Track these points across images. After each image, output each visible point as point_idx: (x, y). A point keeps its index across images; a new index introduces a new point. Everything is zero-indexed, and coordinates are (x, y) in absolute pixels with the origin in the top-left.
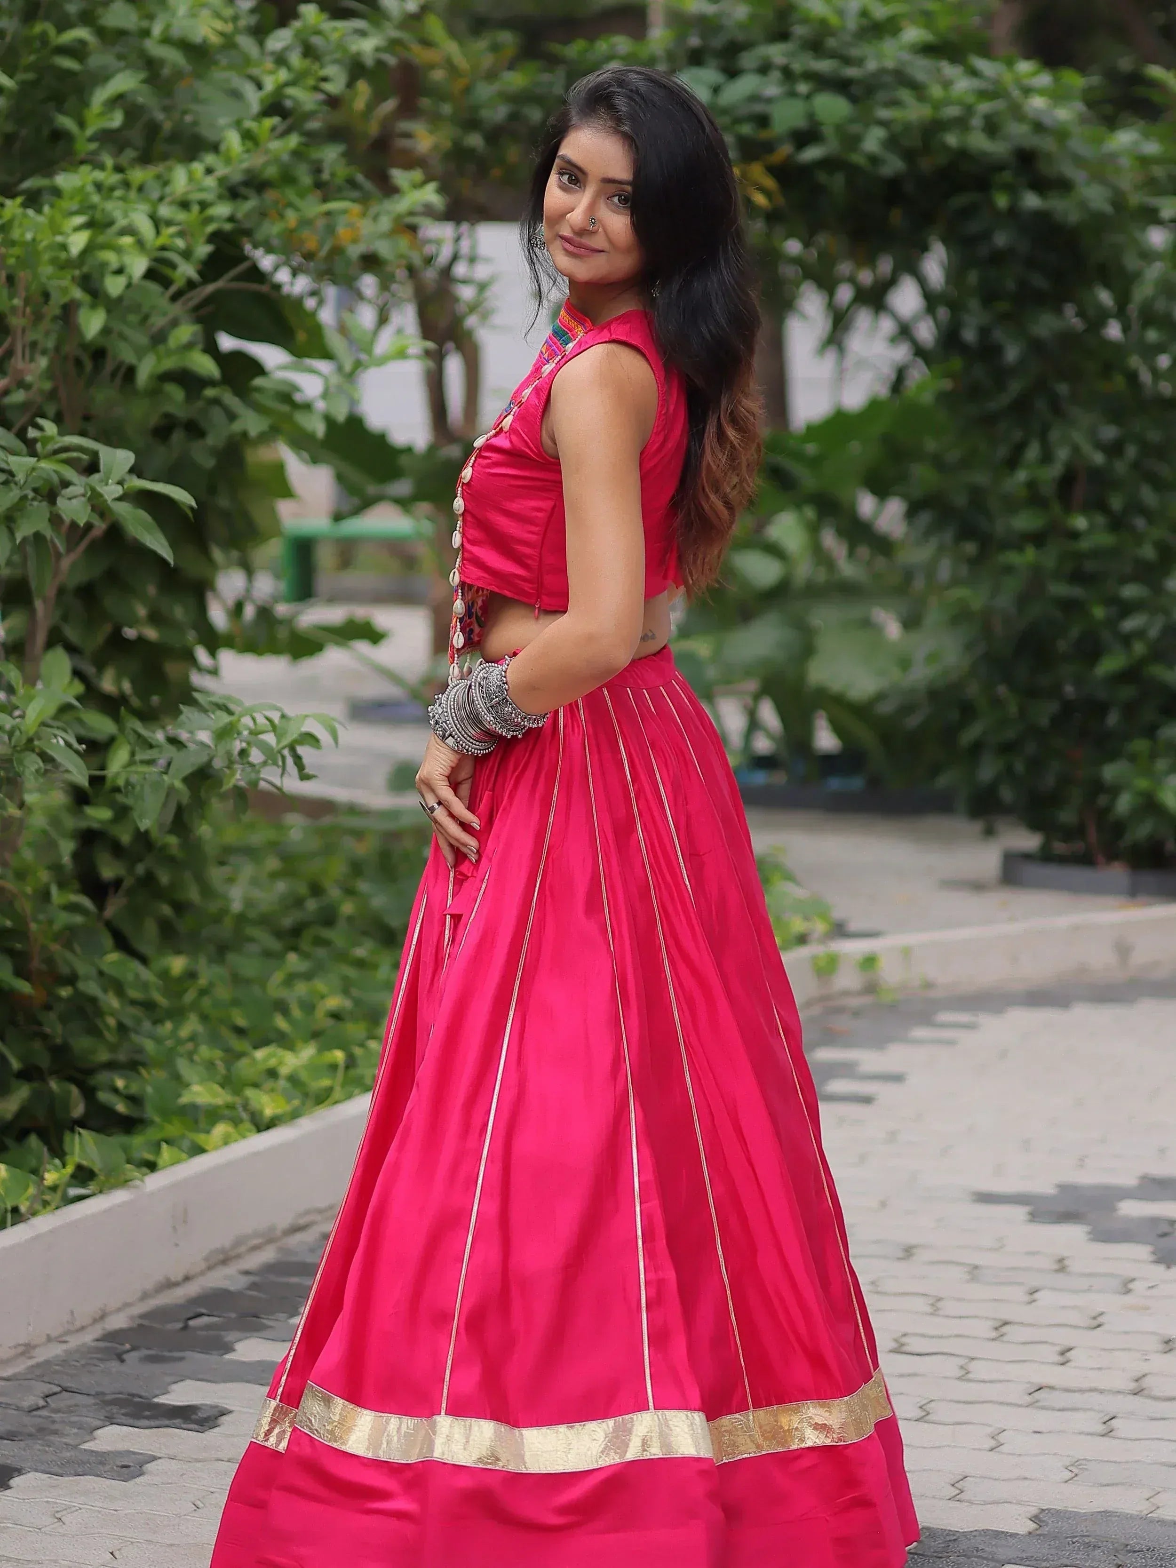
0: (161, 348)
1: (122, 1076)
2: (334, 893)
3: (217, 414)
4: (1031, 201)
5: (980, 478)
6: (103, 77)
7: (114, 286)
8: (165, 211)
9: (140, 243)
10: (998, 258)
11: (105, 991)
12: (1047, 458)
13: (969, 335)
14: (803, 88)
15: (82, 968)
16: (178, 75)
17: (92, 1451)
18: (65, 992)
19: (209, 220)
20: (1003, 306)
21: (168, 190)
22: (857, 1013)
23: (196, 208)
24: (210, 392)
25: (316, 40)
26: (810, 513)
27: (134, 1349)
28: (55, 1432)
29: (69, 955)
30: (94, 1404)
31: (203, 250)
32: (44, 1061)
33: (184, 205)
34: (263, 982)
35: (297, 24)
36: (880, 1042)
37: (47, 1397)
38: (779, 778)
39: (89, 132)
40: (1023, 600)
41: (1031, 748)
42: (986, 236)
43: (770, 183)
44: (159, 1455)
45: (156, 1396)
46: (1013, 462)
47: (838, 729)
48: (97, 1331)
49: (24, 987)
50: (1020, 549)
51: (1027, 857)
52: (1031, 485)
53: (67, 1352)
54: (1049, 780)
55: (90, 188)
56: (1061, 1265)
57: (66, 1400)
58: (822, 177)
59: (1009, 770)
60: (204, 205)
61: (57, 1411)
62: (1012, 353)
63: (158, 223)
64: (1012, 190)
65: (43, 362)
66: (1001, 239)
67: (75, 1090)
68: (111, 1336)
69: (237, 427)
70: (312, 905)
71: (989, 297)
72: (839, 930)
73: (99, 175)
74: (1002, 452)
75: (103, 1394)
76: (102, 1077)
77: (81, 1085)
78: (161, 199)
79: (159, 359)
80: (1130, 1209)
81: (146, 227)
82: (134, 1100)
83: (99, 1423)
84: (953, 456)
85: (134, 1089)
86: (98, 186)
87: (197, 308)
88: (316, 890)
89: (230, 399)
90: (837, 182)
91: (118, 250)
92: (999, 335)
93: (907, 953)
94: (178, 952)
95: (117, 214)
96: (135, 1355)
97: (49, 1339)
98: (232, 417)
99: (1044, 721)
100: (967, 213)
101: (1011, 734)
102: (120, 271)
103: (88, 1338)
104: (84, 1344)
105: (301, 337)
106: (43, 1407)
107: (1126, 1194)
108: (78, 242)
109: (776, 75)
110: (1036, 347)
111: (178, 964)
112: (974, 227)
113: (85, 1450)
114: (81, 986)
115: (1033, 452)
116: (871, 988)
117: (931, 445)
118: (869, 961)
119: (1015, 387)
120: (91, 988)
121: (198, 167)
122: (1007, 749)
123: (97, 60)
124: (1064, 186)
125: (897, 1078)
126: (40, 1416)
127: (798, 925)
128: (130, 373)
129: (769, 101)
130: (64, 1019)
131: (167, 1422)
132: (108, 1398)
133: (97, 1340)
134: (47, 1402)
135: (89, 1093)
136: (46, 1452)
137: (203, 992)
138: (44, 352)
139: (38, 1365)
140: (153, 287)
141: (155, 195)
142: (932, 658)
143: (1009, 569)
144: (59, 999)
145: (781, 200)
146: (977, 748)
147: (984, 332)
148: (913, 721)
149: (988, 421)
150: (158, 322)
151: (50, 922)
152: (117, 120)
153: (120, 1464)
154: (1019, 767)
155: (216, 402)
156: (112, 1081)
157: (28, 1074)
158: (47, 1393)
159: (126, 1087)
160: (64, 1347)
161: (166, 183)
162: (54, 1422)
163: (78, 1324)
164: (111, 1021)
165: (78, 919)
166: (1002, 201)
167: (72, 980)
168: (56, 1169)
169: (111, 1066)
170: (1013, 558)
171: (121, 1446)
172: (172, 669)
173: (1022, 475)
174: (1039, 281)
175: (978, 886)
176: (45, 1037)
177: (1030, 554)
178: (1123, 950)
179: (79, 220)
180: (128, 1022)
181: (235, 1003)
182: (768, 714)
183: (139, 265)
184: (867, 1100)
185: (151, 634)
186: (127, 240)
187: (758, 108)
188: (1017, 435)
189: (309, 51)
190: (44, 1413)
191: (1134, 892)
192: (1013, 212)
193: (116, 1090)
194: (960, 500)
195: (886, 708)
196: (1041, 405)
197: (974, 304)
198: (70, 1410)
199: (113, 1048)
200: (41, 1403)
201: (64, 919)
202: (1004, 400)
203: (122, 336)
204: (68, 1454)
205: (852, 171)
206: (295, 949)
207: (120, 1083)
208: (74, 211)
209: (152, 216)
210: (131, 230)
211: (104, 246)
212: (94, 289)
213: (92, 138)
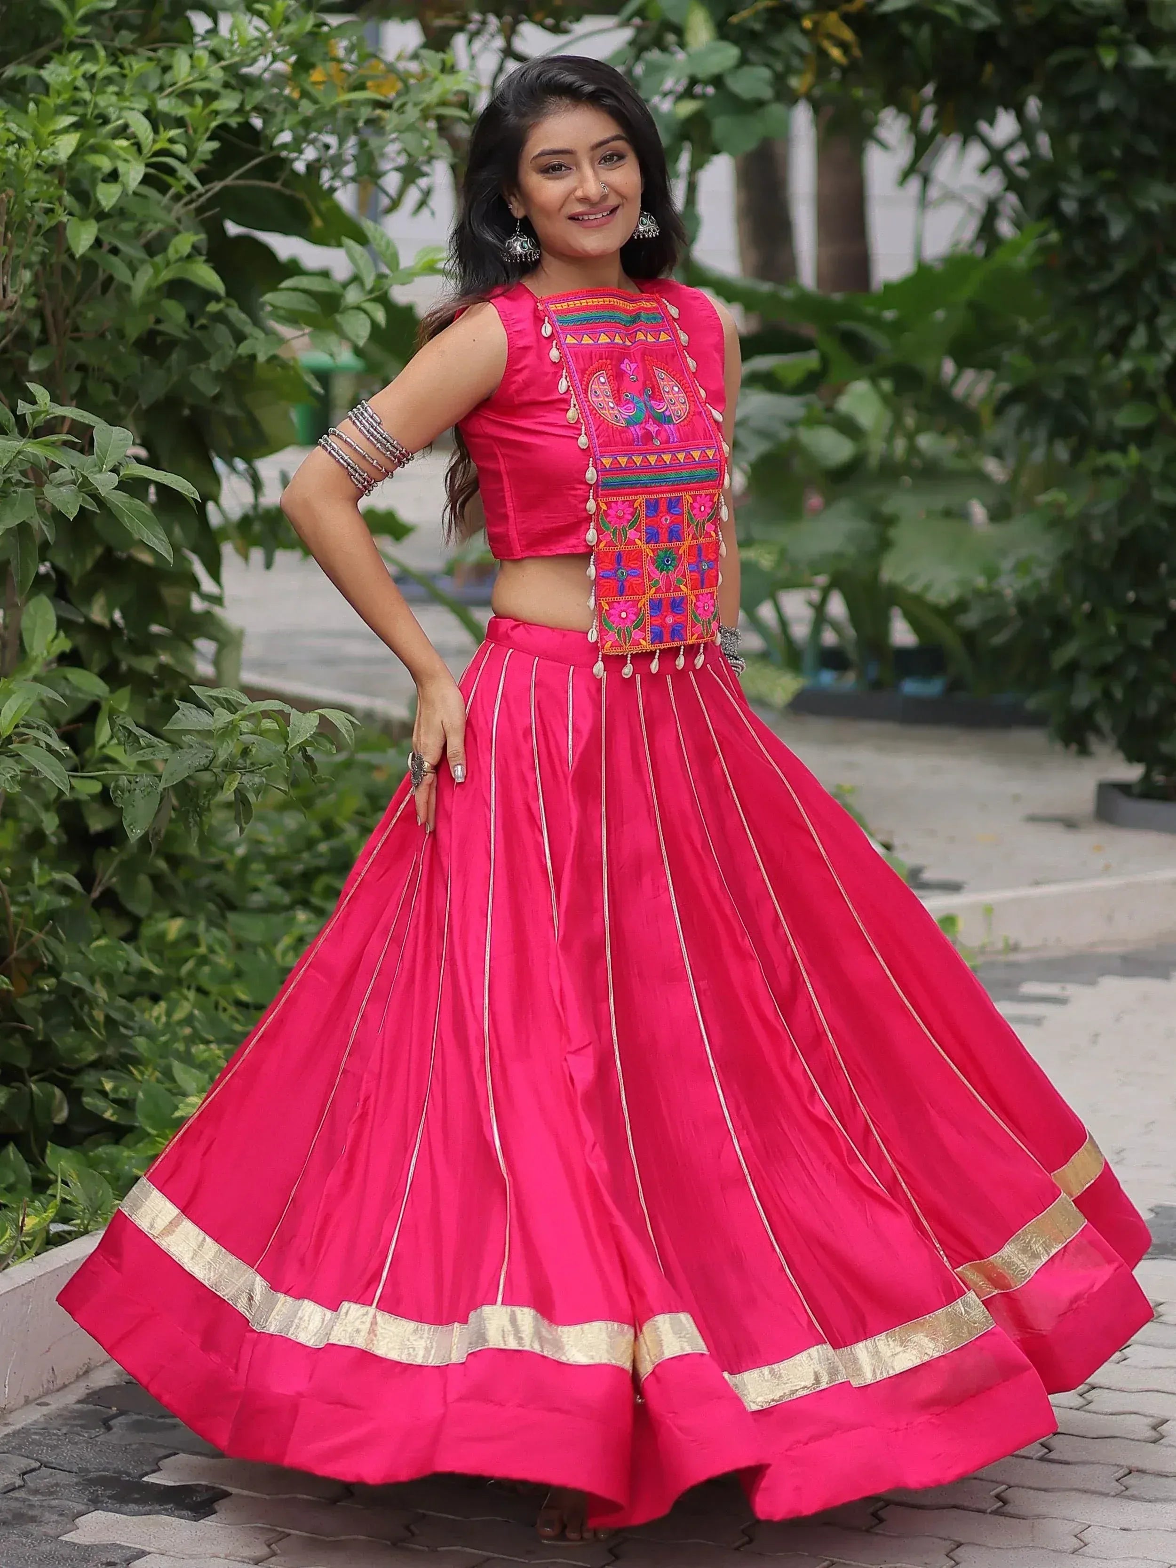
0: (158, 259)
1: (110, 1077)
2: (351, 833)
3: (222, 333)
4: (1142, 58)
5: (1080, 369)
7: (108, 196)
8: (164, 104)
9: (137, 147)
10: (1101, 121)
11: (92, 981)
12: (1155, 345)
13: (1069, 207)
15: (66, 956)
17: (75, 1544)
18: (47, 984)
19: (216, 113)
20: (1108, 175)
21: (168, 78)
23: (199, 101)
24: (213, 307)
26: (887, 385)
27: (121, 1413)
28: (33, 1519)
29: (53, 943)
30: (77, 1484)
31: (207, 147)
32: (24, 1060)
33: (186, 95)
34: (269, 945)
37: (24, 1474)
38: (850, 680)
39: (81, 13)
40: (1125, 507)
41: (1132, 671)
42: (1091, 96)
43: (847, 34)
44: (148, 1549)
45: (147, 1474)
46: (1117, 348)
47: (916, 625)
48: (80, 1390)
50: (1123, 449)
51: (1124, 789)
52: (1137, 376)
53: (48, 1418)
54: (1152, 708)
55: (80, 83)
57: (45, 1478)
58: (906, 29)
59: (1107, 694)
60: (210, 96)
61: (36, 1492)
62: (1117, 229)
63: (157, 124)
64: (1118, 44)
65: (27, 276)
66: (1106, 101)
67: (58, 1092)
68: (96, 1397)
69: (244, 349)
70: (323, 847)
71: (1091, 168)
72: (915, 881)
73: (90, 68)
74: (1104, 337)
75: (87, 1471)
76: (89, 1078)
77: (63, 1085)
78: (161, 89)
79: (157, 272)
81: (141, 127)
82: (125, 1105)
83: (82, 1508)
84: (1047, 340)
85: (124, 1092)
86: (90, 78)
87: (199, 211)
88: (329, 829)
89: (236, 314)
90: (922, 35)
91: (114, 156)
92: (1102, 206)
94: (175, 914)
95: (112, 113)
96: (122, 1419)
97: (27, 1402)
98: (240, 337)
99: (1147, 643)
100: (1069, 69)
101: (1109, 655)
102: (113, 176)
103: (70, 1398)
104: (65, 1408)
105: (318, 222)
106: (20, 1487)
108: (67, 145)
110: (1145, 220)
111: (174, 928)
112: (1076, 86)
113: (66, 1542)
114: (65, 976)
115: (1139, 338)
117: (1024, 327)
118: (948, 922)
119: (1120, 266)
120: (77, 979)
121: (202, 54)
122: (1104, 671)
126: (17, 1499)
128: (123, 288)
130: (46, 1013)
131: (157, 1507)
132: (92, 1475)
133: (79, 1402)
134: (23, 1480)
135: (74, 1096)
136: (24, 1545)
137: (203, 960)
138: (28, 266)
139: (15, 1433)
140: (151, 193)
141: (154, 84)
142: (1022, 567)
143: (1110, 471)
144: (41, 991)
145: (857, 52)
146: (1072, 668)
147: (1085, 203)
148: (999, 639)
149: (1089, 301)
150: (154, 229)
151: (32, 905)
153: (104, 1560)
154: (1118, 693)
155: (220, 317)
156: (101, 1083)
158: (25, 1470)
159: (115, 1089)
160: (45, 1410)
161: (166, 69)
162: (31, 1506)
163: (59, 1383)
164: (99, 1016)
165: (64, 902)
166: (1107, 58)
167: (53, 971)
168: (37, 1212)
169: (99, 1065)
170: (1114, 458)
171: (106, 1538)
172: (170, 594)
173: (1126, 366)
174: (1147, 147)
175: (1070, 824)
176: (26, 1034)
177: (1134, 454)
179: (68, 120)
180: (116, 1016)
181: (238, 974)
182: (837, 607)
183: (135, 172)
186: (122, 143)
188: (1122, 319)
190: (21, 1494)
192: (1120, 68)
193: (104, 1094)
194: (1056, 394)
195: (971, 619)
196: (1148, 286)
197: (1075, 173)
198: (51, 1491)
199: (101, 1046)
200: (18, 1482)
201: (48, 900)
202: (1109, 278)
203: (115, 251)
204: (48, 1547)
205: (940, 23)
206: (305, 904)
207: (108, 1086)
208: (62, 110)
209: (147, 114)
210: (123, 131)
211: (95, 149)
212: (84, 197)
213: (85, 20)
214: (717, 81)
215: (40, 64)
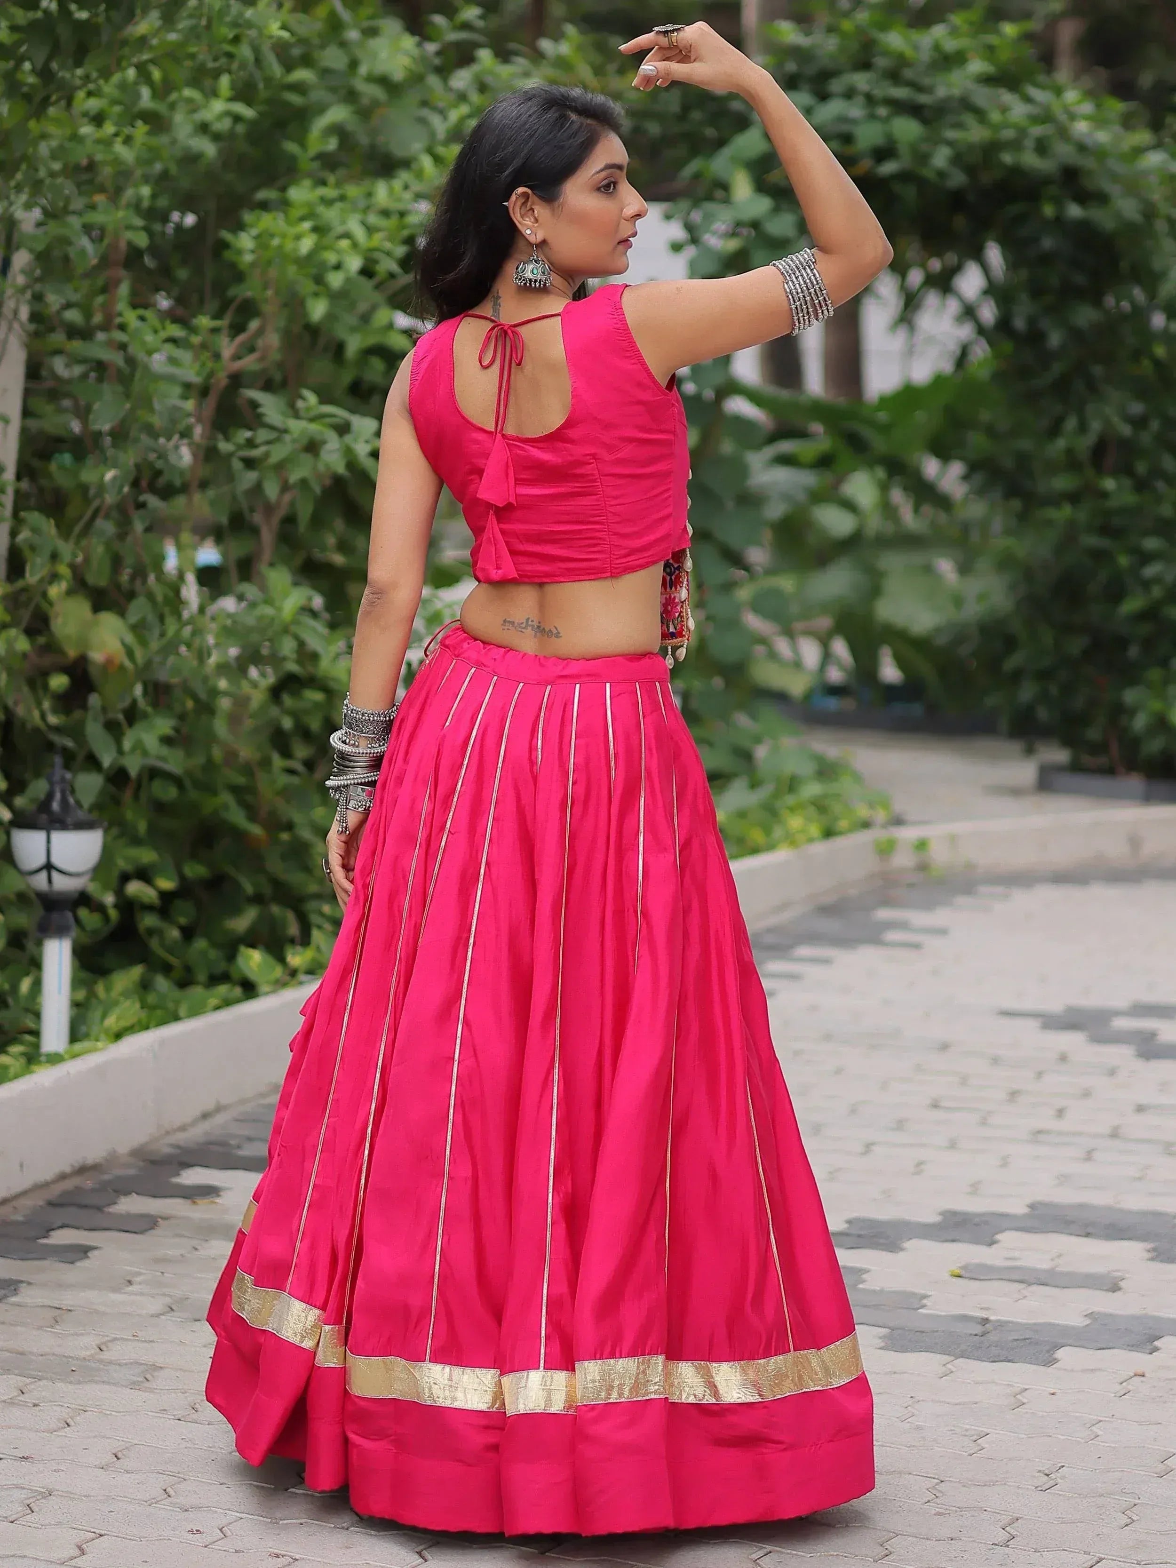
0: (366, 328)
4: (1074, 211)
5: (1025, 444)
6: (322, 109)
7: (335, 280)
8: (372, 219)
9: (355, 245)
10: (1046, 259)
12: (1083, 428)
13: (1019, 323)
14: (882, 111)
15: (297, 817)
16: (376, 103)
18: (285, 836)
19: (406, 226)
20: (1049, 299)
21: (373, 201)
22: (911, 886)
23: (395, 217)
25: (489, 80)
26: (881, 473)
29: (288, 808)
31: (400, 250)
32: (267, 891)
33: (385, 213)
35: (475, 68)
36: (929, 905)
38: (847, 704)
39: (310, 154)
40: (1059, 549)
41: (1064, 675)
42: (1035, 239)
46: (1055, 431)
47: (901, 662)
49: (256, 830)
50: (1058, 506)
51: (1059, 769)
52: (1069, 452)
54: (1079, 703)
55: (315, 201)
56: (1063, 1058)
58: (897, 188)
59: (1045, 693)
60: (401, 214)
62: (1055, 339)
63: (370, 230)
64: (1058, 201)
66: (1048, 243)
67: (291, 914)
71: (1036, 291)
72: (898, 821)
73: (322, 191)
74: (1045, 423)
76: (312, 905)
77: (295, 909)
78: (368, 209)
79: (365, 337)
80: (1122, 1023)
81: (359, 233)
84: (1004, 426)
86: (322, 199)
87: (394, 294)
90: (909, 193)
91: (338, 252)
92: (1045, 324)
93: (953, 839)
95: (336, 221)
99: (1076, 653)
100: (1019, 220)
101: (1047, 663)
102: (338, 267)
107: (1117, 1013)
108: (306, 245)
109: (860, 100)
110: (1076, 335)
112: (1025, 232)
114: (296, 831)
115: (1071, 423)
116: (923, 867)
117: (985, 416)
118: (922, 845)
119: (1057, 368)
120: (305, 834)
121: (397, 184)
122: (1044, 675)
123: (318, 95)
124: (1101, 198)
125: (942, 932)
127: (863, 812)
128: (339, 348)
129: (853, 121)
130: (284, 857)
135: (301, 916)
140: (363, 280)
141: (362, 204)
142: (981, 597)
143: (1049, 523)
144: (281, 841)
146: (1017, 675)
147: (1032, 321)
148: (965, 650)
149: (1034, 396)
150: (362, 307)
152: (332, 144)
154: (1054, 690)
156: (320, 907)
157: (258, 899)
161: (371, 196)
165: (296, 780)
166: (1048, 210)
167: (289, 826)
169: (319, 896)
170: (1052, 513)
173: (1061, 443)
174: (1080, 279)
175: (1016, 792)
176: (268, 873)
177: (1066, 511)
178: (1135, 842)
179: (307, 225)
182: (840, 648)
183: (354, 263)
184: (917, 946)
185: (338, 559)
186: (344, 243)
187: (845, 128)
188: (1058, 409)
189: (483, 88)
191: (1148, 798)
192: (1059, 221)
193: (321, 913)
194: (1008, 463)
195: (941, 641)
196: (1079, 384)
197: (1024, 297)
201: (284, 780)
202: (1048, 378)
203: (339, 320)
205: (921, 182)
207: (326, 909)
208: (303, 219)
209: (363, 223)
210: (347, 235)
211: (326, 248)
212: (319, 280)
213: (313, 159)
214: (755, 225)
215: (283, 189)
